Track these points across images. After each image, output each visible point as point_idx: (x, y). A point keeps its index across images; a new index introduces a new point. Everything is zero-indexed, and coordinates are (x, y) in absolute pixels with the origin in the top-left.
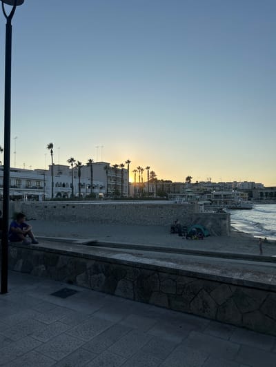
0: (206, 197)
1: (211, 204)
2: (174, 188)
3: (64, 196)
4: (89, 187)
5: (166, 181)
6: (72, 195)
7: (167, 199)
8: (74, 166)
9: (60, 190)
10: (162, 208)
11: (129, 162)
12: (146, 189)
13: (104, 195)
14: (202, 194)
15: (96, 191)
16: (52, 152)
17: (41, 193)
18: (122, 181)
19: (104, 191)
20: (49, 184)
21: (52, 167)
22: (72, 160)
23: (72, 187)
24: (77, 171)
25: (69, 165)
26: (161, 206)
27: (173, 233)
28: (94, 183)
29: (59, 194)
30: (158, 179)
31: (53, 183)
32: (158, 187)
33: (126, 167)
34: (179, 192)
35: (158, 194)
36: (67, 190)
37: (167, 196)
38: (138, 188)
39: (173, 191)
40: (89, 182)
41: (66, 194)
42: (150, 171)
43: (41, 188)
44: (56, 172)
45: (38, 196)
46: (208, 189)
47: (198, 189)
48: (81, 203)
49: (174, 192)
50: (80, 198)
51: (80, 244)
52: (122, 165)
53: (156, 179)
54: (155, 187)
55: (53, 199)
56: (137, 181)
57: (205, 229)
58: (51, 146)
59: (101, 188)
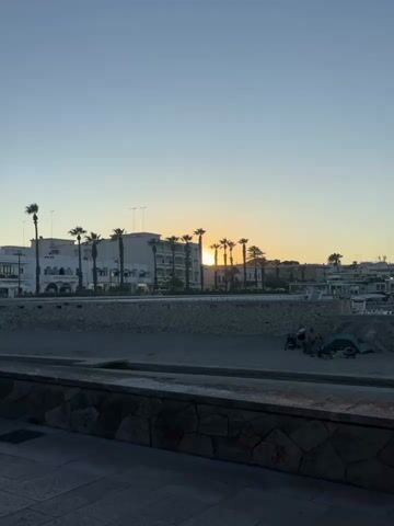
0: (372, 287)
1: (384, 299)
2: (303, 274)
3: (63, 289)
4: (116, 274)
5: (286, 263)
6: (80, 286)
7: (286, 292)
8: (83, 240)
9: (53, 279)
10: (267, 306)
11: (201, 232)
12: (240, 277)
13: (149, 286)
14: (366, 283)
15: (130, 280)
16: (35, 218)
17: (13, 285)
18: (188, 264)
19: (149, 280)
20: (30, 270)
21: (37, 242)
22: (78, 231)
23: (79, 273)
24: (91, 248)
25: (75, 238)
26: (266, 305)
27: (292, 348)
28: (127, 267)
29: (52, 285)
30: (268, 259)
31: (38, 269)
32: (267, 272)
33: (195, 240)
34: (313, 280)
35: (266, 284)
36: (71, 279)
37: (287, 288)
38: (222, 275)
39: (300, 278)
40: (116, 266)
41: (66, 286)
42: (248, 246)
43: (14, 277)
44: (45, 250)
45: (6, 290)
46: (379, 275)
47: (357, 275)
48: (97, 299)
49: (303, 281)
50: (97, 291)
51: (89, 366)
52: (187, 238)
53: (264, 259)
54: (259, 272)
55: (38, 294)
56: (221, 262)
57: (360, 341)
58: (33, 209)
59: (142, 275)
